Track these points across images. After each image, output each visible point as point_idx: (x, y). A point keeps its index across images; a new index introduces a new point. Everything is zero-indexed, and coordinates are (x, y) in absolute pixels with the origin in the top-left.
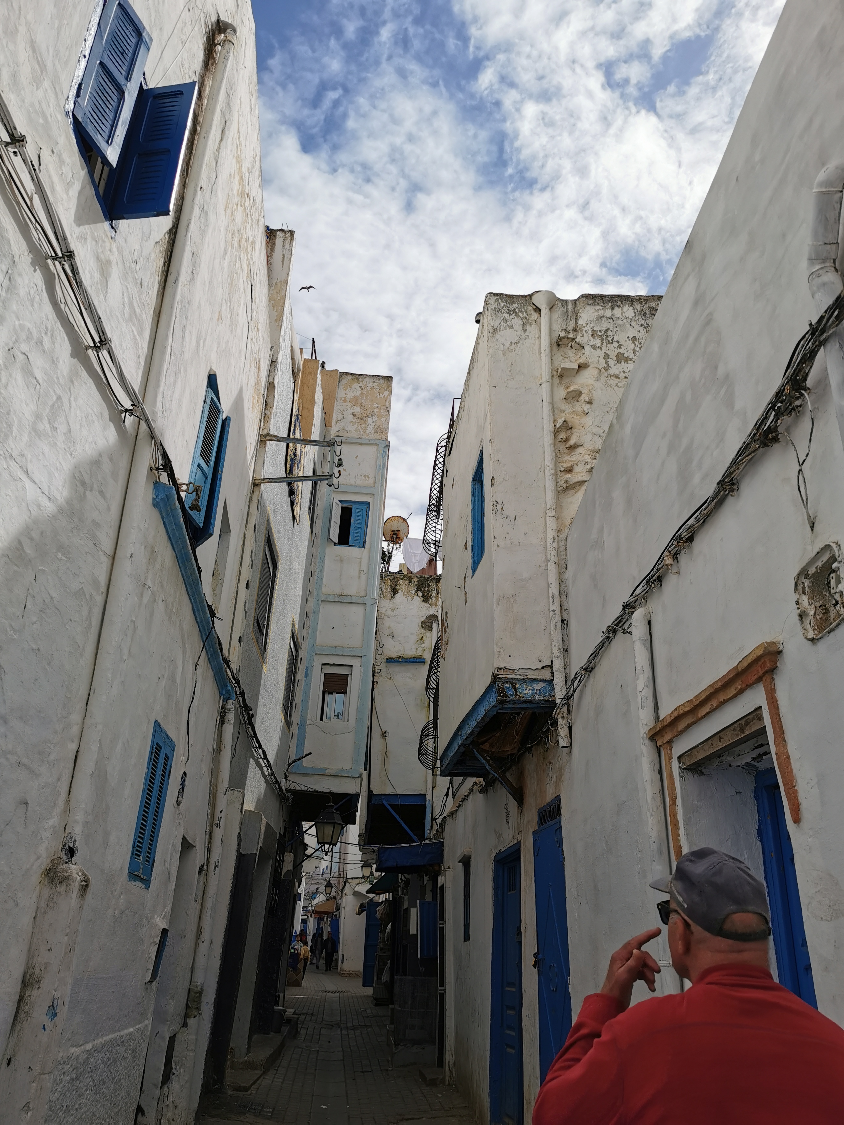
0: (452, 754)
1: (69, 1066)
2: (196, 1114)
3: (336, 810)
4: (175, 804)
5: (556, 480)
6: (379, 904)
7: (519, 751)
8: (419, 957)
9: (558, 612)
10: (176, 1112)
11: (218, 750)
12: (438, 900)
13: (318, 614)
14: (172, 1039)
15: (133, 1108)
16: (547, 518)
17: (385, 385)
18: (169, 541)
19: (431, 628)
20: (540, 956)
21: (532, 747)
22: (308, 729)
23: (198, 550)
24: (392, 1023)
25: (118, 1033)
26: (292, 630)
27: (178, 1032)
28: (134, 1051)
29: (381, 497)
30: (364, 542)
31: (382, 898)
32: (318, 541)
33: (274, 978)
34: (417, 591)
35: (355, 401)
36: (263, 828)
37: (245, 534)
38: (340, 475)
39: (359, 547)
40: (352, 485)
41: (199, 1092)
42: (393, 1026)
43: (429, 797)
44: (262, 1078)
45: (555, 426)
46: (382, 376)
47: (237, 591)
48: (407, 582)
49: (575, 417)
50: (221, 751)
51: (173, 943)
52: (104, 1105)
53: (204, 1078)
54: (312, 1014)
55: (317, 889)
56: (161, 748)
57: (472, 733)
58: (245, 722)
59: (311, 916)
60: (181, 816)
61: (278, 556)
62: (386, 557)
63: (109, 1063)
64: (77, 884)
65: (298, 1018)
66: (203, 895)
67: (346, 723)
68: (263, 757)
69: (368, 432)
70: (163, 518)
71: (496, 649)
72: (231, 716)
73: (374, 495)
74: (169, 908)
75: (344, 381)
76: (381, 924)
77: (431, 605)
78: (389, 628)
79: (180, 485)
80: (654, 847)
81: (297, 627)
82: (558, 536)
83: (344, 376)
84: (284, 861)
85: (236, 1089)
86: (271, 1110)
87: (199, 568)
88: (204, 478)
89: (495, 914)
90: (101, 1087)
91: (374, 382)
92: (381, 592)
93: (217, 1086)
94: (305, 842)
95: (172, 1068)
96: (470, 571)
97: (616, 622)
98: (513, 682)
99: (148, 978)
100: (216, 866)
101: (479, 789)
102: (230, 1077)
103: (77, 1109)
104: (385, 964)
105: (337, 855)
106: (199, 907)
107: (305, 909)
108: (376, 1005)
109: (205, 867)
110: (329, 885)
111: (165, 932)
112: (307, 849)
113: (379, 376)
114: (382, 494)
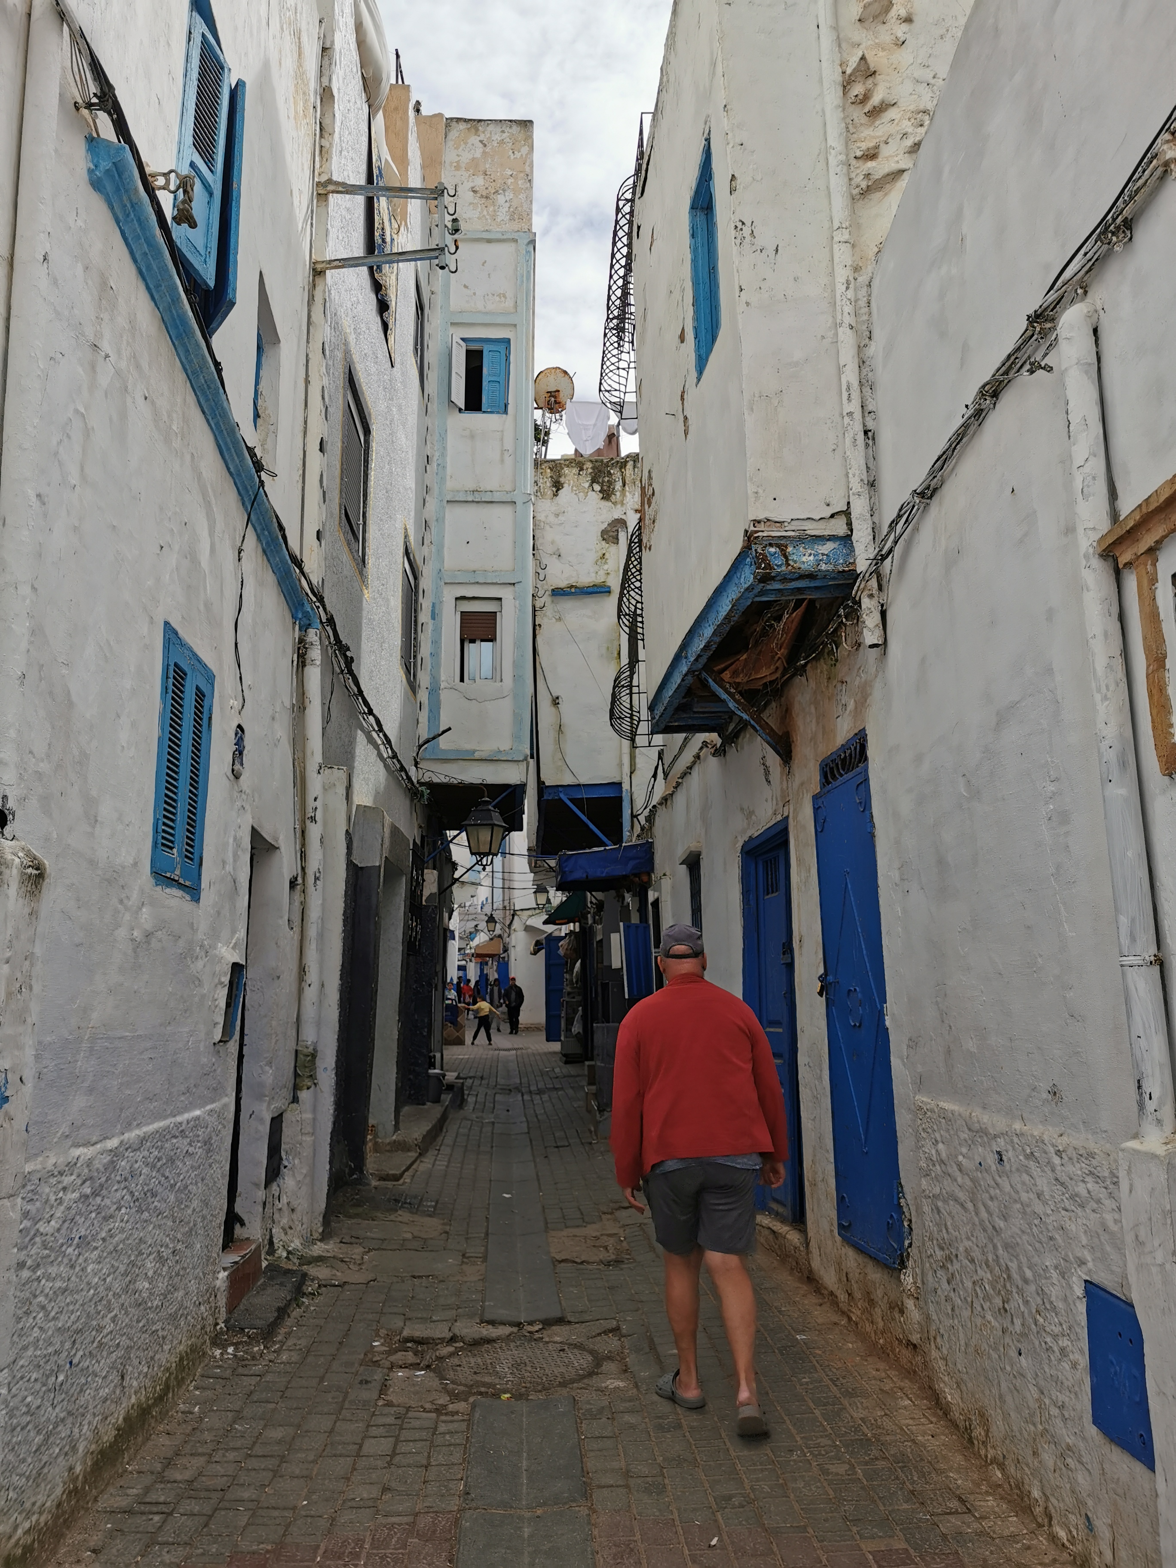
0: (670, 693)
1: (73, 1177)
2: (324, 1217)
3: (494, 807)
4: (232, 777)
5: (849, 174)
6: (562, 938)
7: (783, 675)
8: (627, 997)
9: (858, 415)
10: (294, 1216)
11: (300, 707)
12: (651, 922)
13: (444, 522)
14: (277, 1122)
15: (218, 1221)
16: (835, 246)
17: (521, 136)
18: (140, 280)
19: (616, 540)
20: (830, 978)
21: (806, 664)
22: (444, 696)
23: (216, 340)
24: (590, 1083)
25: (173, 1120)
26: (405, 543)
27: (285, 1110)
28: (207, 1142)
29: (527, 329)
30: (506, 406)
31: (565, 930)
32: (433, 407)
33: (425, 1034)
34: (593, 482)
35: (474, 166)
36: (387, 831)
37: (307, 355)
38: (457, 248)
39: (498, 413)
40: (479, 312)
41: (325, 1189)
42: (594, 1088)
43: (626, 786)
44: (418, 1162)
45: (844, 73)
46: (515, 121)
47: (305, 452)
48: (575, 471)
49: (881, 54)
50: (305, 709)
51: (262, 987)
52: (160, 1226)
53: (331, 1169)
54: (482, 1078)
55: (476, 926)
56: (185, 674)
57: (707, 647)
58: (342, 671)
59: (471, 961)
60: (244, 796)
61: (370, 415)
62: (541, 435)
63: (159, 1164)
64: (15, 872)
65: (463, 1083)
66: (303, 920)
67: (499, 684)
68: (377, 729)
69: (499, 219)
70: (118, 222)
71: (751, 489)
72: (315, 654)
73: (515, 326)
74: (242, 933)
75: (454, 134)
76: (567, 962)
77: (615, 503)
78: (553, 543)
79: (153, 176)
80: (1111, 756)
81: (412, 539)
82: (855, 279)
83: (454, 124)
84: (424, 880)
85: (383, 1178)
86: (433, 1204)
87: (217, 364)
88: (206, 194)
89: (745, 928)
90: (150, 1200)
91: (503, 132)
92: (536, 488)
93: (355, 1176)
94: (454, 858)
95: (281, 1159)
96: (694, 374)
97: (1004, 369)
98: (781, 544)
99: (218, 1036)
100: (317, 879)
101: (713, 751)
102: (372, 1162)
103: (104, 1240)
104: (575, 1012)
105: (500, 875)
106: (297, 937)
107: (462, 952)
108: (566, 1063)
109: (300, 880)
110: (491, 919)
111: (237, 969)
112: (456, 869)
113: (510, 121)
114: (528, 324)
